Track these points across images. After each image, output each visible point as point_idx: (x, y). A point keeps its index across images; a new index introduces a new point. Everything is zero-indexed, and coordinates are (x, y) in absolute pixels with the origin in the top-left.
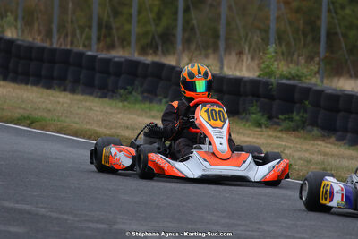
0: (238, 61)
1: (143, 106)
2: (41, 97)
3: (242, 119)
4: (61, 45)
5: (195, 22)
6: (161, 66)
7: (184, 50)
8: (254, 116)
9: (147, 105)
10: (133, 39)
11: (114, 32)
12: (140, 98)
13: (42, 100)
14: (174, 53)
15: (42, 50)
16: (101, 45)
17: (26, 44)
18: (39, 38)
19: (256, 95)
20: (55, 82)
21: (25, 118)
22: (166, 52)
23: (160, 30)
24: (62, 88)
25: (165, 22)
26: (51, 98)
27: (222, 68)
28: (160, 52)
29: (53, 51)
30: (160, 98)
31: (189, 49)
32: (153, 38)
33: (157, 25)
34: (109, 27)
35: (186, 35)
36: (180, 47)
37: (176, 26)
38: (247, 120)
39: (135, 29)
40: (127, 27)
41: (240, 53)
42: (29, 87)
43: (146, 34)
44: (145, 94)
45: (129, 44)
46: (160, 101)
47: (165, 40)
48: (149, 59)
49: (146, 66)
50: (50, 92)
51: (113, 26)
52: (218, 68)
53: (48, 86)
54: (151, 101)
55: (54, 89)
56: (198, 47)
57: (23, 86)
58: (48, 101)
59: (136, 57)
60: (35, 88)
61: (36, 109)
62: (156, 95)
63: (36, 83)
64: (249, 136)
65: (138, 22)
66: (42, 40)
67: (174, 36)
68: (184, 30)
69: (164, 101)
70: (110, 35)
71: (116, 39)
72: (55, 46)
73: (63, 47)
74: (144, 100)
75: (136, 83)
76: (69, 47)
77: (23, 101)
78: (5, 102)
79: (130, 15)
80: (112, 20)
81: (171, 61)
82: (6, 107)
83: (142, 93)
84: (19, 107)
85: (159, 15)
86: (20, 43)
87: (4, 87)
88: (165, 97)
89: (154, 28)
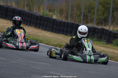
1: (97, 42)
2: (64, 38)
4: (71, 21)
5: (115, 16)
6: (104, 29)
7: (111, 25)
9: (98, 42)
10: (95, 20)
11: (89, 18)
12: (96, 40)
14: (108, 25)
15: (65, 23)
16: (84, 22)
20: (68, 33)
21: (58, 45)
22: (105, 25)
23: (104, 17)
24: (71, 35)
25: (105, 15)
26: (67, 39)
28: (103, 25)
29: (68, 23)
30: (103, 40)
31: (113, 24)
32: (101, 20)
33: (103, 16)
34: (87, 16)
35: (113, 20)
36: (110, 23)
37: (109, 16)
39: (96, 17)
40: (93, 16)
42: (60, 34)
43: (99, 19)
44: (98, 39)
46: (103, 41)
47: (105, 21)
48: (100, 27)
49: (99, 29)
50: (67, 36)
51: (89, 16)
54: (100, 41)
56: (116, 24)
57: (58, 34)
59: (96, 26)
60: (62, 35)
61: (62, 42)
62: (102, 39)
63: (62, 34)
65: (97, 14)
66: (65, 20)
67: (108, 20)
68: (112, 18)
69: (104, 41)
70: (87, 19)
71: (89, 20)
72: (69, 22)
74: (98, 40)
75: (95, 35)
76: (73, 22)
77: (58, 39)
78: (52, 39)
79: (94, 13)
80: (88, 14)
81: (107, 28)
82: (52, 41)
83: (97, 38)
84: (57, 41)
85: (103, 13)
86: (57, 20)
87: (52, 34)
88: (105, 40)
89: (102, 17)
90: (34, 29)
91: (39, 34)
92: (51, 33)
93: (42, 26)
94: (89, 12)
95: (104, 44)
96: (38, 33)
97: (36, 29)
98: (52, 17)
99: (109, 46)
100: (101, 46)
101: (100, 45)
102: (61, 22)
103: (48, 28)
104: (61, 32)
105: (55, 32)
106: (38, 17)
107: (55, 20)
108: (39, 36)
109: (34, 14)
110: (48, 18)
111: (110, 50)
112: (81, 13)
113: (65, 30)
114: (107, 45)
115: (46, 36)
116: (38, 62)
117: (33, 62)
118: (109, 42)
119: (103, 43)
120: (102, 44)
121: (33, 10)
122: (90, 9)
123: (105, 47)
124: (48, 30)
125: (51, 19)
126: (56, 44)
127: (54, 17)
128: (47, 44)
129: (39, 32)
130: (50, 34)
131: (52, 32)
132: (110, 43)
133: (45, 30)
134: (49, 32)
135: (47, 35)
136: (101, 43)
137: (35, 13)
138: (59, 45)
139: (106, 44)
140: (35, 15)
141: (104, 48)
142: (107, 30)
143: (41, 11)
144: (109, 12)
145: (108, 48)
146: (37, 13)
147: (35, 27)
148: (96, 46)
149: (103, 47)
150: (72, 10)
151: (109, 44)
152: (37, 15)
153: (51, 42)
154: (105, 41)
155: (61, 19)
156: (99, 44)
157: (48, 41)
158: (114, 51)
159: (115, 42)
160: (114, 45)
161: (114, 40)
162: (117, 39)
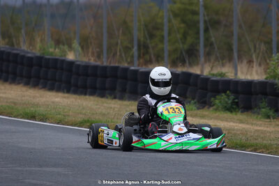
0: (249, 67)
2: (97, 105)
3: (254, 113)
4: (110, 62)
5: (213, 39)
6: (189, 75)
7: (205, 62)
8: (264, 110)
10: (166, 55)
11: (151, 50)
13: (98, 107)
14: (198, 64)
15: (96, 67)
16: (141, 61)
17: (83, 64)
18: (92, 59)
19: (265, 94)
20: (107, 92)
21: (85, 122)
22: (191, 65)
23: (186, 47)
24: (113, 96)
25: (190, 40)
26: (105, 105)
27: (236, 74)
28: (187, 64)
29: (105, 68)
30: (189, 100)
31: (209, 61)
32: (182, 53)
33: (183, 43)
34: (146, 47)
35: (207, 49)
36: (202, 59)
37: (199, 43)
38: (259, 114)
39: (167, 47)
40: (160, 46)
41: (250, 62)
42: (87, 97)
43: (175, 50)
45: (163, 59)
46: (190, 102)
47: (190, 55)
48: (179, 70)
50: (103, 100)
51: (150, 46)
52: (233, 75)
53: (102, 96)
55: (107, 98)
56: (217, 59)
57: (83, 97)
58: (102, 108)
60: (92, 98)
61: (93, 114)
62: (186, 98)
63: (92, 94)
64: (260, 126)
65: (169, 41)
66: (95, 60)
67: (198, 51)
68: (205, 46)
69: (192, 102)
70: (147, 52)
71: (152, 56)
72: (105, 64)
73: (112, 65)
76: (117, 65)
77: (84, 108)
78: (70, 110)
79: (163, 37)
80: (148, 41)
81: (196, 70)
82: (71, 113)
84: (81, 113)
85: (185, 36)
86: (78, 63)
87: (68, 98)
88: (193, 99)
89: (181, 46)
90: (24, 89)
91: (37, 100)
92: (66, 95)
93: (42, 81)
94: (152, 36)
95: (192, 110)
96: (34, 97)
97: (30, 88)
98: (65, 55)
99: (205, 112)
102: (86, 67)
103: (57, 83)
104: (89, 90)
105: (75, 92)
106: (30, 59)
107: (71, 63)
108: (37, 105)
109: (22, 54)
110: (56, 60)
111: (207, 121)
112: (132, 41)
113: (98, 85)
114: (199, 112)
115: (53, 102)
116: (41, 166)
117: (28, 169)
118: (204, 103)
119: (190, 107)
120: (188, 110)
121: (18, 44)
122: (152, 29)
123: (195, 116)
124: (59, 90)
125: (63, 61)
126: (79, 119)
127: (71, 57)
128: (58, 123)
129: (37, 95)
130: (65, 97)
131: (68, 92)
133: (51, 89)
134: (60, 94)
135: (57, 100)
137: (23, 51)
138: (88, 121)
139: (198, 109)
140: (23, 57)
141: (194, 119)
142: (197, 76)
143: (38, 46)
144: (198, 33)
145: (203, 117)
146: (29, 50)
147: (27, 84)
150: (111, 35)
151: (203, 107)
152: (29, 55)
153: (69, 116)
154: (195, 103)
155: (85, 60)
157: (60, 114)
158: (218, 124)
159: (217, 101)
160: (216, 110)
161: (214, 97)
162: (223, 94)
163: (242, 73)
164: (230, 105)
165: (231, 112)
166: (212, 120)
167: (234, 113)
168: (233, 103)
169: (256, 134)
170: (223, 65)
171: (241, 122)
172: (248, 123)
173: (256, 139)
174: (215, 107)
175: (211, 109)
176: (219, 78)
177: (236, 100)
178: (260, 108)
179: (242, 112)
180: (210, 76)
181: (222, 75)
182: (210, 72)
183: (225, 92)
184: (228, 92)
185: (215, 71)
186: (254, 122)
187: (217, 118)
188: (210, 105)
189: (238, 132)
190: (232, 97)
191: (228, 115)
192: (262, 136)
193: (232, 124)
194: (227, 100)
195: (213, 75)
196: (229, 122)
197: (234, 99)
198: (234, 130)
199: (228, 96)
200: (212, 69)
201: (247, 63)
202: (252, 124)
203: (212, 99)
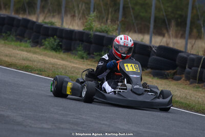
1: (16, 43)
3: (73, 54)
6: (28, 21)
7: (40, 13)
8: (80, 52)
9: (18, 43)
12: (14, 39)
14: (35, 14)
19: (82, 41)
22: (30, 14)
27: (62, 24)
28: (27, 13)
30: (26, 39)
31: (43, 11)
32: (23, 4)
35: (43, 3)
36: (38, 10)
38: (76, 55)
41: (73, 16)
43: (19, 2)
44: (18, 37)
45: (9, 7)
46: (26, 41)
48: (20, 17)
49: (19, 20)
52: (60, 24)
54: (21, 41)
59: (13, 15)
62: (24, 37)
64: (76, 63)
67: (36, 4)
69: (28, 41)
71: (2, 4)
74: (17, 40)
75: (13, 30)
81: (33, 18)
83: (16, 36)
88: (29, 39)
95: (27, 47)
99: (37, 49)
100: (23, 50)
101: (22, 48)
111: (37, 56)
114: (33, 49)
118: (37, 43)
119: (26, 45)
120: (24, 47)
123: (29, 52)
132: (38, 46)
136: (23, 44)
139: (32, 46)
141: (28, 54)
142: (34, 23)
145: (35, 53)
148: (13, 49)
149: (27, 51)
151: (36, 46)
154: (30, 42)
156: (20, 46)
158: (46, 59)
159: (46, 43)
160: (45, 49)
161: (45, 39)
162: (51, 38)
163: (67, 23)
164: (55, 46)
165: (56, 51)
166: (42, 56)
167: (58, 53)
168: (58, 45)
169: (72, 70)
170: (53, 16)
171: (63, 59)
172: (67, 61)
173: (72, 73)
174: (44, 47)
175: (42, 48)
176: (49, 25)
177: (60, 43)
178: (77, 51)
179: (64, 52)
180: (43, 23)
181: (52, 23)
182: (43, 21)
183: (53, 37)
184: (55, 37)
185: (47, 21)
186: (72, 60)
187: (45, 55)
188: (41, 45)
189: (60, 67)
190: (58, 41)
191: (53, 53)
192: (76, 71)
193: (56, 60)
194: (53, 42)
195: (46, 23)
196: (54, 58)
197: (59, 42)
198: (57, 65)
199: (55, 40)
200: (45, 18)
201: (71, 16)
202: (70, 62)
203: (43, 41)
